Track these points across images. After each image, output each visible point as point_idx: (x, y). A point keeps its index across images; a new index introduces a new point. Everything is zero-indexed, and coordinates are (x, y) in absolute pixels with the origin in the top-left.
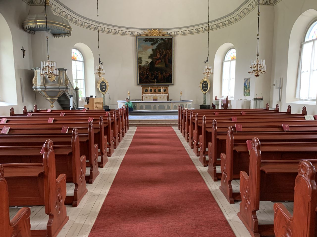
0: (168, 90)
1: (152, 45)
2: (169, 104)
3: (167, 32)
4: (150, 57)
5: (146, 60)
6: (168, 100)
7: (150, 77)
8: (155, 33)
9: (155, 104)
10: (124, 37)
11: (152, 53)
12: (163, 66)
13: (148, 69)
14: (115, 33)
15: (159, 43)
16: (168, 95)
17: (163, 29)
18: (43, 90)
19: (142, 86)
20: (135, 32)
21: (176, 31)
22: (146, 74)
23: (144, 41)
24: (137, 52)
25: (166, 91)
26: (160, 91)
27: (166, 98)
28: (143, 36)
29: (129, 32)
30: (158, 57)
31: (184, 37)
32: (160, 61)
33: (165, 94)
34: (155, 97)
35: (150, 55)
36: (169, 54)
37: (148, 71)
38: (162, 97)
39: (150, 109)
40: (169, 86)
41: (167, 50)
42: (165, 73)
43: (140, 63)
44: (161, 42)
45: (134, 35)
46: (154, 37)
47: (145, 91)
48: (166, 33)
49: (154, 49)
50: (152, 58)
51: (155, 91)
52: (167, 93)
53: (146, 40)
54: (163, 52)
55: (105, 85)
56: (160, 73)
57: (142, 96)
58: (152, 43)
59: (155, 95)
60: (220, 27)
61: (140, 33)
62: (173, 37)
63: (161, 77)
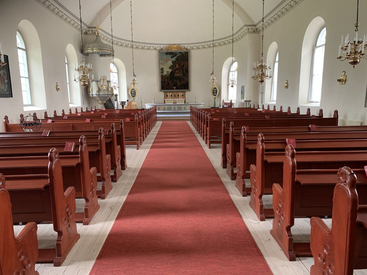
0: (185, 95)
1: (172, 57)
2: (186, 106)
3: (185, 47)
4: (170, 68)
5: (167, 70)
6: (185, 103)
7: (170, 84)
8: (174, 48)
9: (175, 106)
10: (148, 51)
11: (172, 64)
12: (182, 75)
13: (169, 78)
14: (142, 48)
15: (178, 55)
16: (185, 99)
17: (181, 44)
18: (98, 96)
19: (164, 92)
20: (157, 47)
21: (192, 46)
22: (168, 82)
23: (166, 55)
24: (160, 63)
25: (183, 96)
26: (178, 96)
27: (183, 101)
28: (165, 50)
29: (153, 47)
30: (177, 68)
31: (199, 50)
32: (179, 71)
33: (182, 98)
34: (175, 101)
35: (170, 66)
36: (186, 65)
37: (169, 80)
38: (180, 101)
39: (171, 110)
40: (186, 92)
41: (185, 62)
42: (183, 81)
43: (162, 72)
44: (179, 55)
45: (156, 49)
46: (173, 51)
47: (166, 96)
48: (183, 48)
49: (174, 61)
50: (172, 69)
51: (175, 96)
52: (185, 98)
53: (167, 53)
54: (181, 63)
55: (135, 92)
56: (178, 81)
57: (165, 101)
58: (172, 56)
59: (174, 99)
60: (226, 44)
61: (162, 48)
62: (189, 51)
63: (180, 84)
